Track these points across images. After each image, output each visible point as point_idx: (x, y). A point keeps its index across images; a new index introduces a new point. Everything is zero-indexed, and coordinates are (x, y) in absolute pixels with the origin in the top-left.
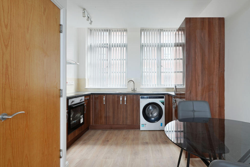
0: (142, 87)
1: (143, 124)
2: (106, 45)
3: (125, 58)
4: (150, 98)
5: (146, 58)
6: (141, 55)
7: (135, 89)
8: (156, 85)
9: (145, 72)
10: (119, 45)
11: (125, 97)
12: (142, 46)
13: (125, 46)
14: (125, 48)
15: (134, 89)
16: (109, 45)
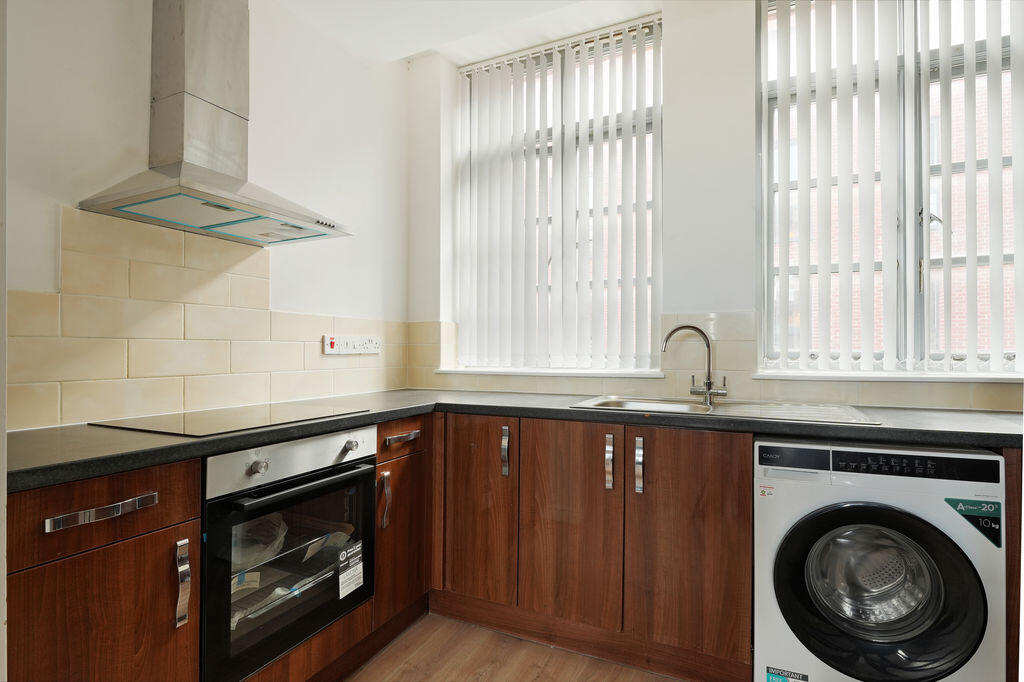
0: (765, 370)
1: (780, 673)
2: (543, 135)
3: (649, 198)
4: (845, 464)
5: (794, 176)
6: (759, 159)
7: (717, 382)
8: (879, 357)
9: (794, 271)
10: (612, 127)
11: (639, 440)
12: (767, 105)
13: (649, 125)
14: (649, 138)
15: (709, 385)
16: (557, 133)
